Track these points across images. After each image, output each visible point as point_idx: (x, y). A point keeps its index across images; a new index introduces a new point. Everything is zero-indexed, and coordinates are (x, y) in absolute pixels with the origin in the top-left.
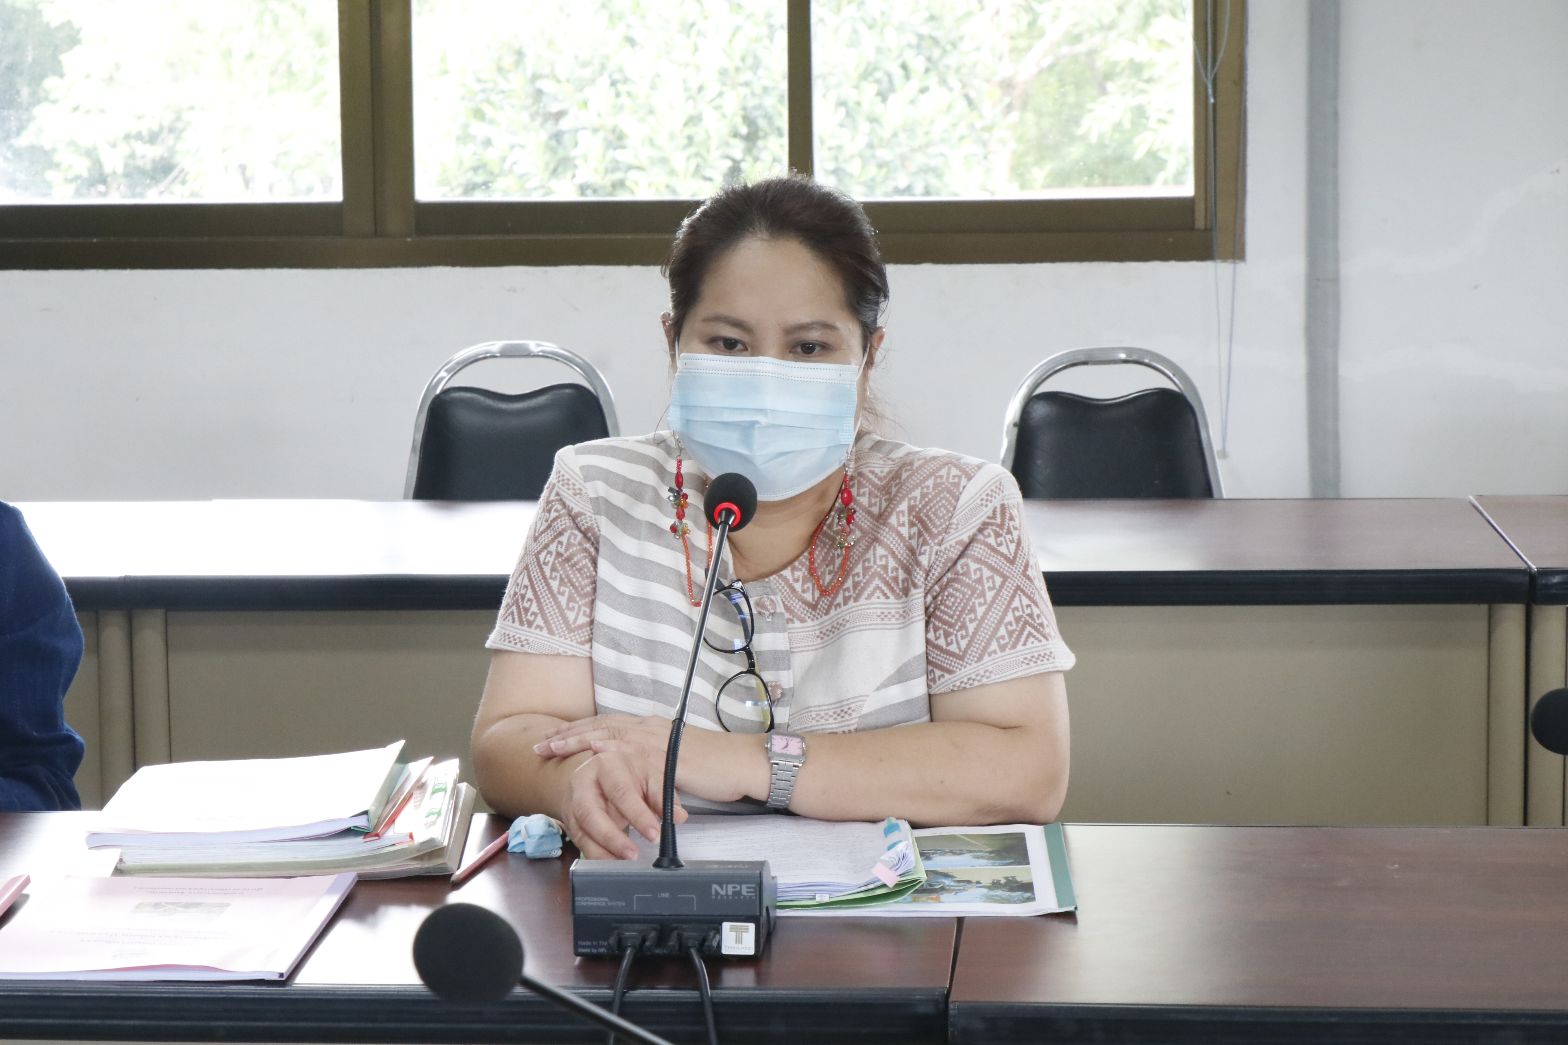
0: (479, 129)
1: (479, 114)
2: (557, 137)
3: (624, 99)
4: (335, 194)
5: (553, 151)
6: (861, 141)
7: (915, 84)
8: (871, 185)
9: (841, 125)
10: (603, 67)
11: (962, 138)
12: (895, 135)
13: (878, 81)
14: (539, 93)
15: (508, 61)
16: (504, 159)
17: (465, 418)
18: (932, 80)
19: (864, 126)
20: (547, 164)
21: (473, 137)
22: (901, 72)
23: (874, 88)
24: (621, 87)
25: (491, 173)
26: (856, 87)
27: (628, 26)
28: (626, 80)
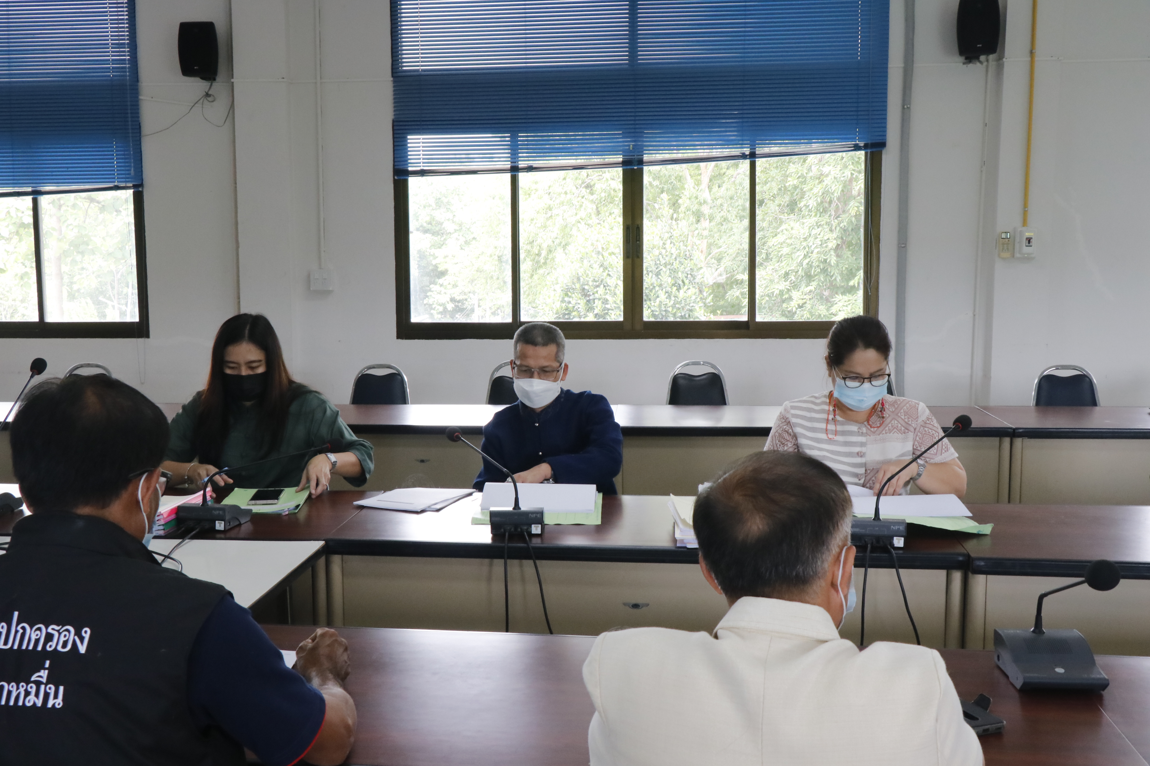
0: (566, 299)
1: (567, 295)
2: (588, 301)
3: (607, 291)
4: (621, 319)
5: (588, 305)
6: (672, 302)
7: (686, 287)
8: (674, 315)
9: (667, 298)
10: (602, 281)
11: (698, 302)
12: (681, 301)
13: (677, 286)
14: (584, 289)
15: (575, 281)
16: (574, 307)
17: (681, 382)
18: (691, 287)
19: (673, 298)
20: (586, 309)
21: (565, 301)
22: (682, 284)
23: (675, 288)
24: (607, 288)
25: (570, 311)
26: (671, 288)
27: (609, 271)
28: (608, 286)
